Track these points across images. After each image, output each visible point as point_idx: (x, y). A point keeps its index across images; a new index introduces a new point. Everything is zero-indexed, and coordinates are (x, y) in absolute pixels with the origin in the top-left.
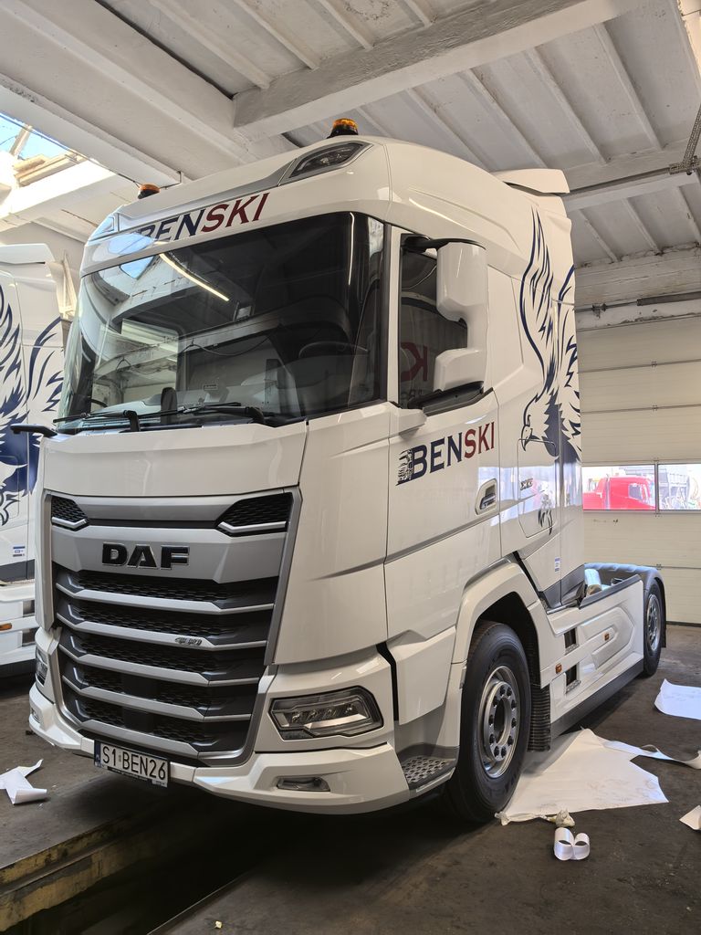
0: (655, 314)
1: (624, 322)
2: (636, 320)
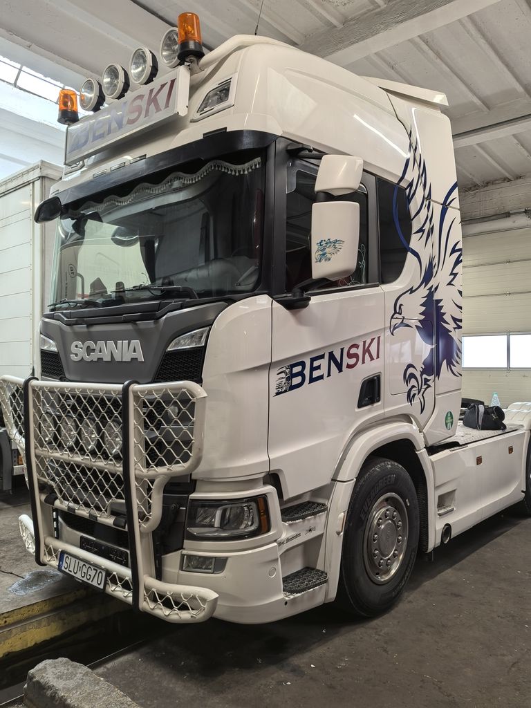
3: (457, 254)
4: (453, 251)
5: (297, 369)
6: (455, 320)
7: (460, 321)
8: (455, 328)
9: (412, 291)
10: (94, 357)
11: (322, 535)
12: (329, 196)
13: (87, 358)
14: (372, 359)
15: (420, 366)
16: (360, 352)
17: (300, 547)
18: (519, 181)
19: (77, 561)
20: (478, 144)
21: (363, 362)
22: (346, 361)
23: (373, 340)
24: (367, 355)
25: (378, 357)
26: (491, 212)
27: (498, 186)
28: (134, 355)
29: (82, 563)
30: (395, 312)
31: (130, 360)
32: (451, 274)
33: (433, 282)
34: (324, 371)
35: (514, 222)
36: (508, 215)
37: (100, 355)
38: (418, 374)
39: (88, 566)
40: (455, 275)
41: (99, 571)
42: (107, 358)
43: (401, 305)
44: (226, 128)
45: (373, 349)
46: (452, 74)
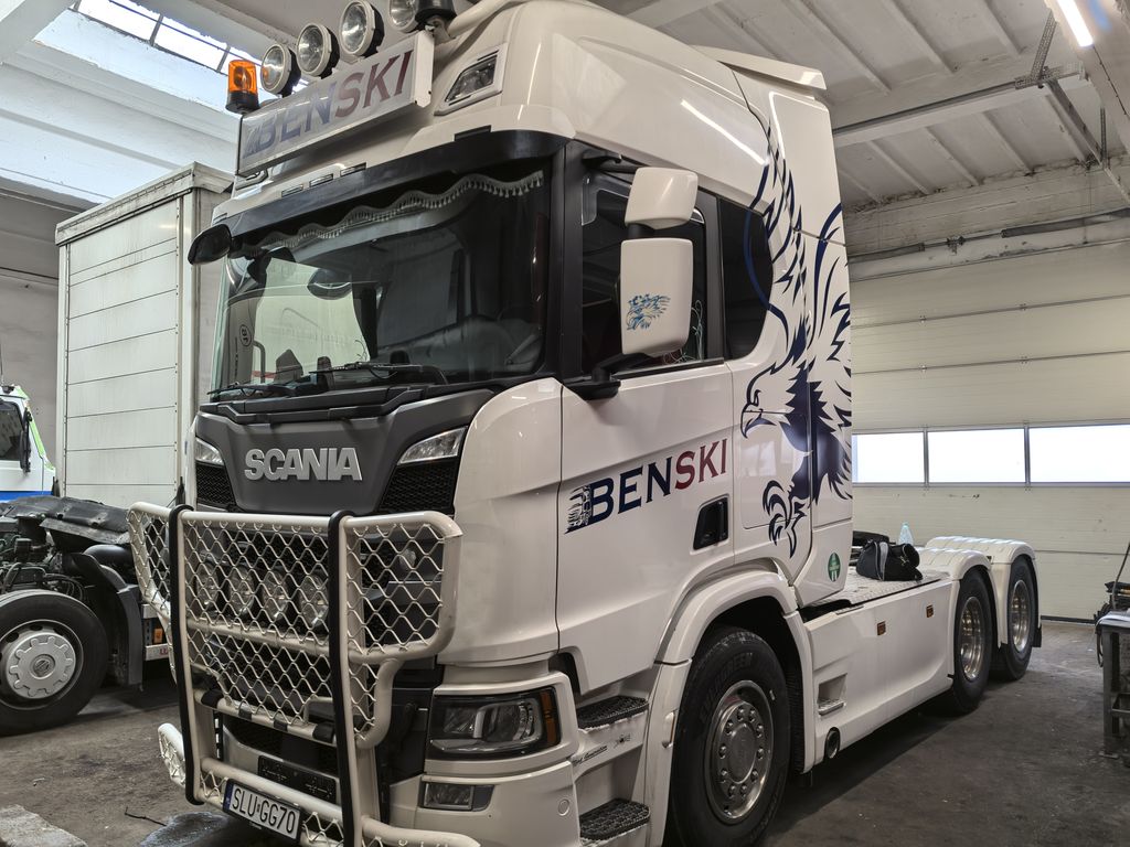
0: (1024, 247)
1: (987, 257)
2: (1001, 255)
3: (842, 313)
4: (837, 308)
5: (601, 491)
6: (841, 413)
7: (849, 414)
8: (840, 426)
9: (773, 370)
10: (282, 473)
11: (639, 749)
12: (646, 230)
13: (272, 476)
14: (714, 474)
15: (788, 484)
16: (696, 463)
17: (607, 768)
18: (938, 196)
19: (254, 796)
20: (874, 141)
21: (701, 479)
22: (676, 477)
23: (715, 445)
24: (707, 468)
25: (723, 471)
26: (896, 243)
27: (905, 204)
28: (347, 471)
29: (261, 799)
30: (749, 403)
31: (339, 479)
32: (834, 343)
33: (806, 356)
34: (641, 493)
35: (931, 258)
36: (921, 247)
37: (292, 471)
38: (785, 497)
39: (271, 803)
40: (840, 344)
41: (289, 811)
42: (303, 475)
43: (757, 391)
44: (489, 127)
45: (716, 459)
46: (833, 37)
